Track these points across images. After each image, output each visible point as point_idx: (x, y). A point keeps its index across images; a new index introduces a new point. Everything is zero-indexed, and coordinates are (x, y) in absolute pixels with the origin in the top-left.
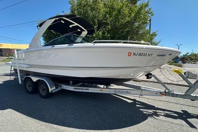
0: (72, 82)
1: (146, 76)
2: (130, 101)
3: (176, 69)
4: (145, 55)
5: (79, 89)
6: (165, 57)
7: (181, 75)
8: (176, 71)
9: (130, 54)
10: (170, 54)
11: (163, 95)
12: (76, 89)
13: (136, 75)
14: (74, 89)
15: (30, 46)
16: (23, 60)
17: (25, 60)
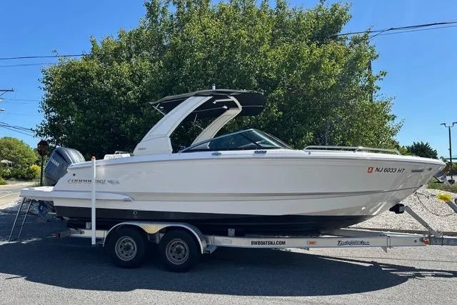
0: (233, 230)
1: (391, 210)
2: (368, 265)
3: (442, 194)
4: (393, 170)
5: (264, 243)
6: (422, 173)
7: (450, 204)
8: (442, 198)
9: (370, 170)
10: (430, 169)
11: (427, 243)
12: (256, 243)
13: (371, 211)
14: (252, 243)
15: (140, 149)
16: (111, 182)
17: (118, 183)
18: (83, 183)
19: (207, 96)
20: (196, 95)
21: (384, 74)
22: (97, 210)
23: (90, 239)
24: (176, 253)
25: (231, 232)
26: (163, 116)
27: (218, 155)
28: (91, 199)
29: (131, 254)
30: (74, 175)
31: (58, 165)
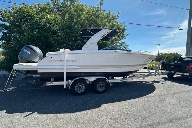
5: (123, 80)
15: (85, 48)
16: (72, 61)
17: (76, 61)
18: (57, 61)
21: (128, 35)
22: (66, 73)
23: (63, 86)
24: (100, 87)
25: (110, 77)
26: (94, 35)
27: (116, 51)
28: (64, 69)
29: (82, 90)
30: (52, 58)
31: (29, 53)
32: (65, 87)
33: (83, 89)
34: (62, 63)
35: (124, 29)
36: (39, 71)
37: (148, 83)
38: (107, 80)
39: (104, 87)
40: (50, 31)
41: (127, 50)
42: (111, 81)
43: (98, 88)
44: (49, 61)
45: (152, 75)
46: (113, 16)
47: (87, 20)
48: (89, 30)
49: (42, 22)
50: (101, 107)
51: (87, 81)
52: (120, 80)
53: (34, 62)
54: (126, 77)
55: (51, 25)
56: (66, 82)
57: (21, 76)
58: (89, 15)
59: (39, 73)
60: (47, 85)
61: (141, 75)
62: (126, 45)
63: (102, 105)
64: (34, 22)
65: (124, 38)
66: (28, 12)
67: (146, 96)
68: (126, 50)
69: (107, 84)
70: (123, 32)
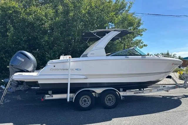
15: (91, 54)
16: (77, 69)
17: (81, 70)
19: (119, 31)
20: (115, 30)
21: (146, 30)
22: (71, 84)
23: (66, 99)
24: (109, 101)
25: (121, 89)
26: (100, 39)
27: (128, 57)
28: (68, 79)
29: (87, 104)
30: (54, 66)
31: (23, 61)
32: (68, 100)
33: (89, 103)
34: (65, 72)
35: (139, 23)
36: (40, 82)
37: (174, 98)
38: (117, 93)
39: (114, 101)
40: (41, 30)
41: (141, 55)
42: (122, 94)
43: (106, 102)
44: (52, 70)
45: (180, 87)
46: (123, 3)
47: (89, 13)
48: (95, 33)
49: (31, 18)
50: (112, 121)
51: (93, 94)
52: (134, 93)
53: (28, 71)
54: (142, 89)
55: (41, 22)
56: (70, 94)
57: (10, 89)
58: (91, 7)
59: (40, 84)
60: (46, 98)
61: (163, 87)
62: (143, 44)
63: (113, 119)
64: (20, 20)
65: (139, 34)
66: (13, 7)
67: (166, 112)
68: (139, 55)
69: (118, 97)
70: (139, 26)
